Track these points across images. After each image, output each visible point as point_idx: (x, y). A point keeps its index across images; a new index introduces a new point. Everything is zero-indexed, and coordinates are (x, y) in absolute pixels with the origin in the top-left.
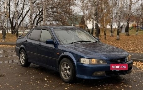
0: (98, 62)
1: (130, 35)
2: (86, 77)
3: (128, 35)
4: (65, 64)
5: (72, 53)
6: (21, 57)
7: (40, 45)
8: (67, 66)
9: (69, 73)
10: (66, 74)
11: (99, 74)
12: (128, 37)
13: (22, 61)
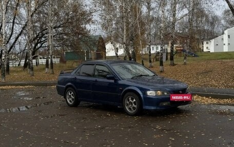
0: (163, 93)
1: (176, 65)
2: (153, 108)
3: (174, 65)
4: (130, 98)
5: (138, 87)
6: (68, 97)
7: (96, 81)
8: (132, 99)
9: (135, 106)
10: (131, 108)
11: (164, 104)
12: (173, 67)
13: (70, 100)
